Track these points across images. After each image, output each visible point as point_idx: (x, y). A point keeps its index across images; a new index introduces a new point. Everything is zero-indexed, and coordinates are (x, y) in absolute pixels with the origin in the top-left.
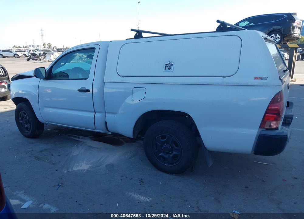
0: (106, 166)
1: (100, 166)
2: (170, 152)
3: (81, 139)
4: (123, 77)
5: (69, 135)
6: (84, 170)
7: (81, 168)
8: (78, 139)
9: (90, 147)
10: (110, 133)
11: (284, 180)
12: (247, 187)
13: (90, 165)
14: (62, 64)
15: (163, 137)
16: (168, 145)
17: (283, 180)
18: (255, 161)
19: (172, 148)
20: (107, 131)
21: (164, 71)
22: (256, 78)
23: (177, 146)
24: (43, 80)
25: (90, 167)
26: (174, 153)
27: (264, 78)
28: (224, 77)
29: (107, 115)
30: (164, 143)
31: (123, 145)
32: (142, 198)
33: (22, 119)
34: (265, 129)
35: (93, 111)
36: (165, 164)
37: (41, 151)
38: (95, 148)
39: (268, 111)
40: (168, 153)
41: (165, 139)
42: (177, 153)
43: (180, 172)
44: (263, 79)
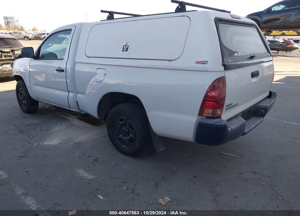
0: (74, 143)
1: (69, 142)
2: (127, 135)
3: (69, 117)
4: (90, 57)
5: (61, 113)
6: (52, 145)
7: (50, 143)
8: (66, 117)
9: (73, 125)
10: (84, 113)
11: (241, 173)
12: (195, 176)
13: (60, 141)
14: (50, 45)
15: (121, 120)
16: (126, 128)
17: (239, 173)
18: (222, 152)
19: (128, 130)
20: (79, 110)
21: (122, 52)
22: (198, 63)
23: (132, 129)
24: (33, 59)
25: (60, 143)
26: (131, 135)
27: (205, 62)
28: (170, 61)
29: (78, 95)
30: (122, 125)
31: (102, 126)
32: (86, 175)
33: (21, 95)
34: (205, 118)
35: (67, 90)
36: (124, 146)
37: (28, 125)
38: (76, 126)
39: (207, 98)
40: (126, 136)
41: (123, 122)
42: (132, 136)
43: (135, 154)
44: (203, 64)
